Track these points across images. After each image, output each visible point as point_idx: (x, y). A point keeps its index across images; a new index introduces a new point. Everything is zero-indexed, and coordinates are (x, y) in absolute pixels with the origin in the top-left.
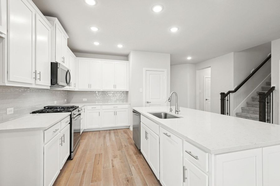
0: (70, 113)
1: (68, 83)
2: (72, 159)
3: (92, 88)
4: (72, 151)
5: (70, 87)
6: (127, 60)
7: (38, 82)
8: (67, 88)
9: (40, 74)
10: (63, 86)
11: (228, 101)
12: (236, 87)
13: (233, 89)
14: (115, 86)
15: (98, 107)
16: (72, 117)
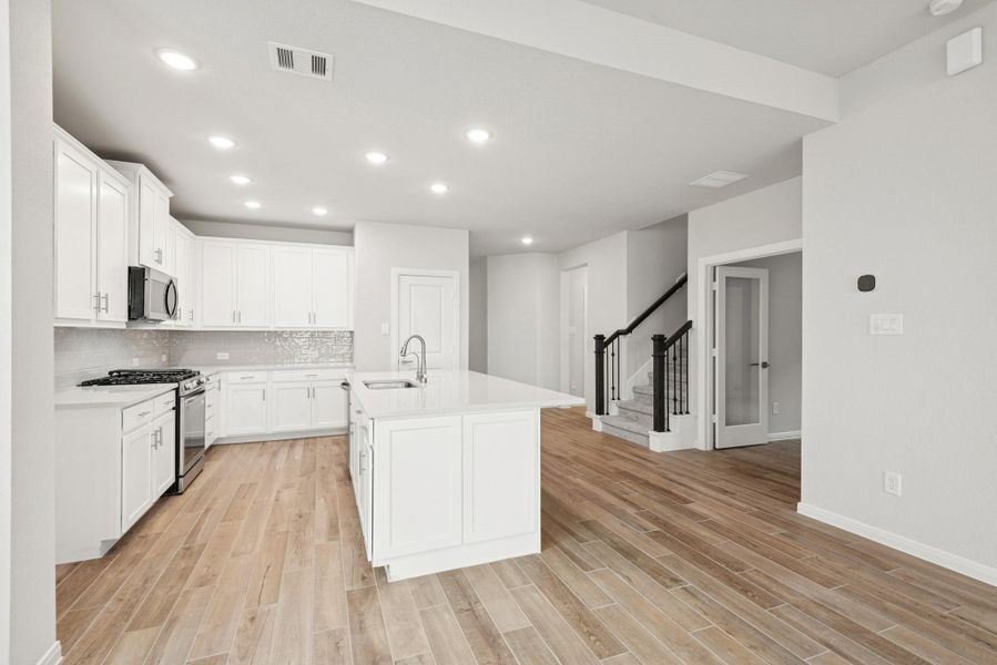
0: (175, 385)
1: (171, 312)
2: (182, 494)
3: (242, 324)
4: (181, 473)
5: (178, 322)
6: (351, 243)
7: (103, 315)
8: (169, 324)
9: (106, 297)
10: (160, 321)
11: (616, 357)
12: (634, 319)
13: (625, 326)
14: (312, 317)
15: (259, 376)
16: (181, 394)
